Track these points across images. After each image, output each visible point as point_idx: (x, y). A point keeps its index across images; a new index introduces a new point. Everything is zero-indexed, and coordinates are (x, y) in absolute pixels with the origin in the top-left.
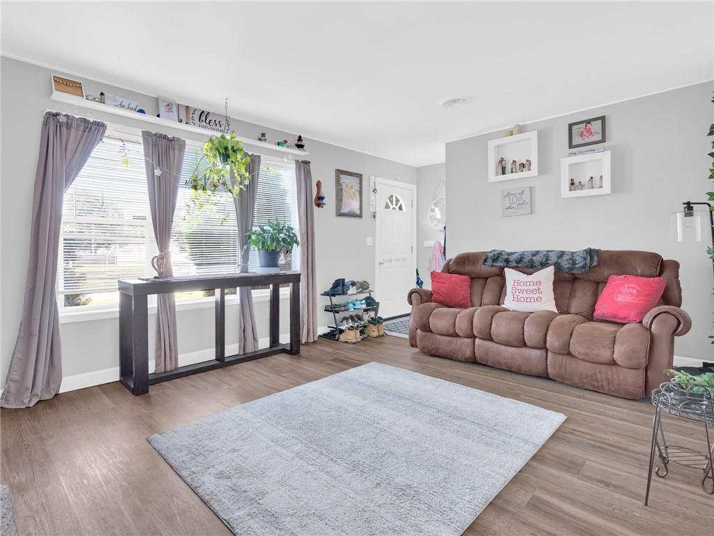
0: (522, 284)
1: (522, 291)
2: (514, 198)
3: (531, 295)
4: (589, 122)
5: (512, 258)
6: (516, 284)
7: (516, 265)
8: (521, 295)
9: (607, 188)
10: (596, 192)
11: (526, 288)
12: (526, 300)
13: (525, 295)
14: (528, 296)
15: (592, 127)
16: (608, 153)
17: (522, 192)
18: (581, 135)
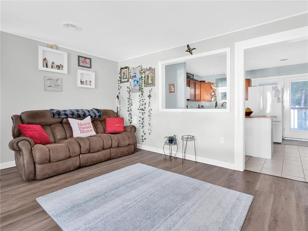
0: (83, 125)
1: (84, 128)
2: (53, 82)
3: (88, 129)
4: (86, 58)
5: (68, 113)
6: (80, 125)
7: (72, 116)
8: (84, 130)
9: (93, 86)
10: (88, 86)
11: (86, 126)
12: (87, 132)
13: (86, 129)
14: (87, 130)
15: (87, 61)
16: (94, 73)
17: (58, 80)
18: (83, 62)
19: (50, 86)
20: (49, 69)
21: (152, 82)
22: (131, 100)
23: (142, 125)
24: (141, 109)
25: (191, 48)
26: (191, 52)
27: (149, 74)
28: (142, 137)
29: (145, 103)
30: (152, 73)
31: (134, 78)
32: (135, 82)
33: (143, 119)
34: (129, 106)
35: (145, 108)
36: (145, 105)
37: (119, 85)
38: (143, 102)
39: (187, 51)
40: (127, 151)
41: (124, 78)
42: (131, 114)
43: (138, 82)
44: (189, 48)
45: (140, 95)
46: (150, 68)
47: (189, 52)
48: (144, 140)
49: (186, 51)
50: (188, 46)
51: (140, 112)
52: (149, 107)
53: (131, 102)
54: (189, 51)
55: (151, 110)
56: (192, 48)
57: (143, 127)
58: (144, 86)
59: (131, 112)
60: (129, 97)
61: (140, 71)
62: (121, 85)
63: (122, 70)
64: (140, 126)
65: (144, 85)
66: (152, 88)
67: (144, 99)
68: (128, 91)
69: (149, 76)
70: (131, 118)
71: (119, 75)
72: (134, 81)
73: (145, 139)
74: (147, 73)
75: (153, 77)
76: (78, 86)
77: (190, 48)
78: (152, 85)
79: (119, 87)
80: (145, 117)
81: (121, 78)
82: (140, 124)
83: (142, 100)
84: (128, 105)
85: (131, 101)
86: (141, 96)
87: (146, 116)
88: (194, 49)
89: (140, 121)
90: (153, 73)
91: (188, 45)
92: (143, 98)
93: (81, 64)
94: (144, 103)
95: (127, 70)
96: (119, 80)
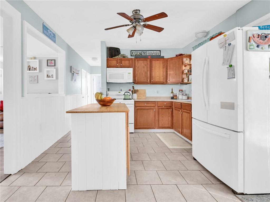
2: (33, 78)
4: (52, 60)
10: (53, 79)
15: (52, 62)
16: (55, 69)
17: (35, 77)
18: (50, 63)
19: (31, 81)
20: (31, 71)
76: (45, 79)
93: (49, 64)
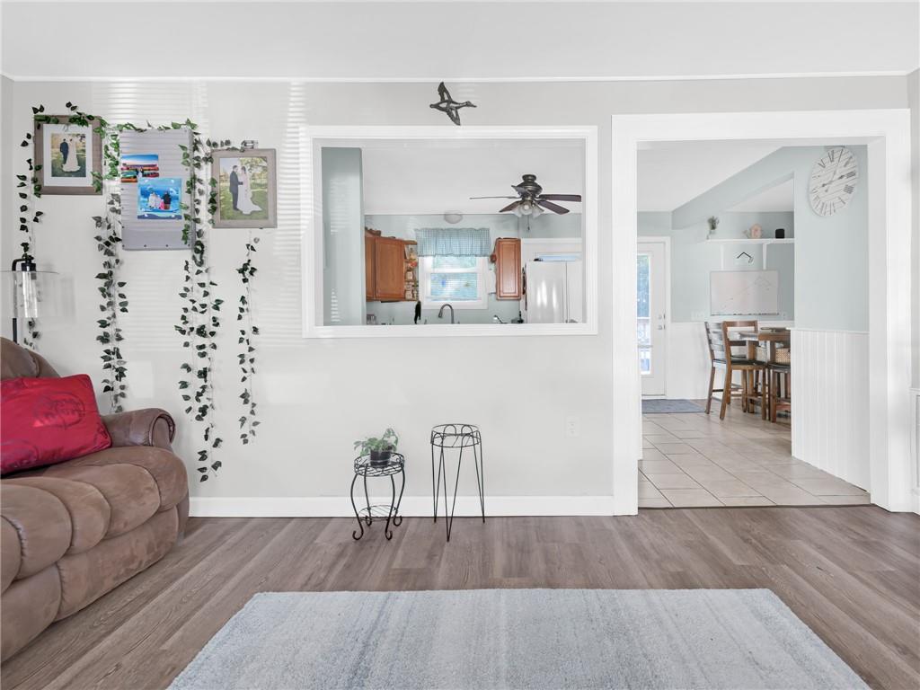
21: (257, 208)
22: (122, 284)
23: (197, 406)
24: (192, 329)
25: (454, 99)
26: (454, 112)
27: (239, 171)
28: (202, 459)
29: (219, 302)
30: (258, 171)
31: (145, 182)
32: (152, 197)
33: (203, 374)
34: (108, 313)
35: (217, 325)
36: (216, 308)
37: (24, 202)
38: (206, 294)
39: (437, 106)
40: (150, 549)
41: (66, 168)
42: (119, 357)
43: (167, 199)
44: (446, 98)
45: (187, 262)
46: (245, 143)
47: (445, 113)
48: (210, 472)
49: (432, 106)
50: (442, 89)
51: (186, 345)
52: (240, 317)
53: (122, 296)
54: (448, 111)
55: (255, 330)
56: (458, 97)
57: (203, 410)
58: (212, 221)
59: (120, 345)
60: (106, 271)
61: (183, 148)
62: (36, 204)
63: (48, 129)
64: (190, 409)
65: (210, 217)
66: (256, 233)
67: (211, 283)
68: (98, 238)
69: (240, 179)
70: (121, 373)
71: (29, 152)
72: (145, 194)
73: (216, 466)
74: (227, 165)
75: (266, 186)
77: (449, 97)
78: (263, 222)
79: (29, 216)
80: (214, 366)
81: (39, 168)
82: (187, 398)
83: (202, 285)
84: (103, 308)
85: (122, 290)
86: (193, 268)
87: (224, 360)
88: (468, 104)
89: (184, 385)
90: (265, 169)
91: (442, 84)
92: (203, 278)
94: (210, 301)
95: (88, 130)
96: (24, 178)
